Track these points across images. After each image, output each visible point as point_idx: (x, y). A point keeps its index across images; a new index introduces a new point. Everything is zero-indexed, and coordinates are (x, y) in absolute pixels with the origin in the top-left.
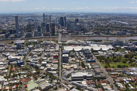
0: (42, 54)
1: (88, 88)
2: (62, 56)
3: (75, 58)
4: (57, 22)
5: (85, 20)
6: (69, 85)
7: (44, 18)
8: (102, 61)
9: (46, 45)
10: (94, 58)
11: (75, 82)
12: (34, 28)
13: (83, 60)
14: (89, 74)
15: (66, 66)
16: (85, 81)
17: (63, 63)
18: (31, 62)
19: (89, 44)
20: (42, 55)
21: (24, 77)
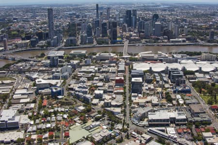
0: (95, 76)
1: (179, 140)
2: (130, 80)
3: (154, 84)
4: (121, 19)
5: (169, 15)
6: (144, 135)
7: (97, 11)
8: (204, 92)
9: (101, 60)
10: (189, 85)
11: (154, 129)
12: (80, 29)
13: (168, 88)
14: (179, 114)
15: (137, 98)
16: (173, 129)
17: (133, 94)
18: (76, 91)
19: (179, 60)
20: (95, 78)
21: (64, 118)
